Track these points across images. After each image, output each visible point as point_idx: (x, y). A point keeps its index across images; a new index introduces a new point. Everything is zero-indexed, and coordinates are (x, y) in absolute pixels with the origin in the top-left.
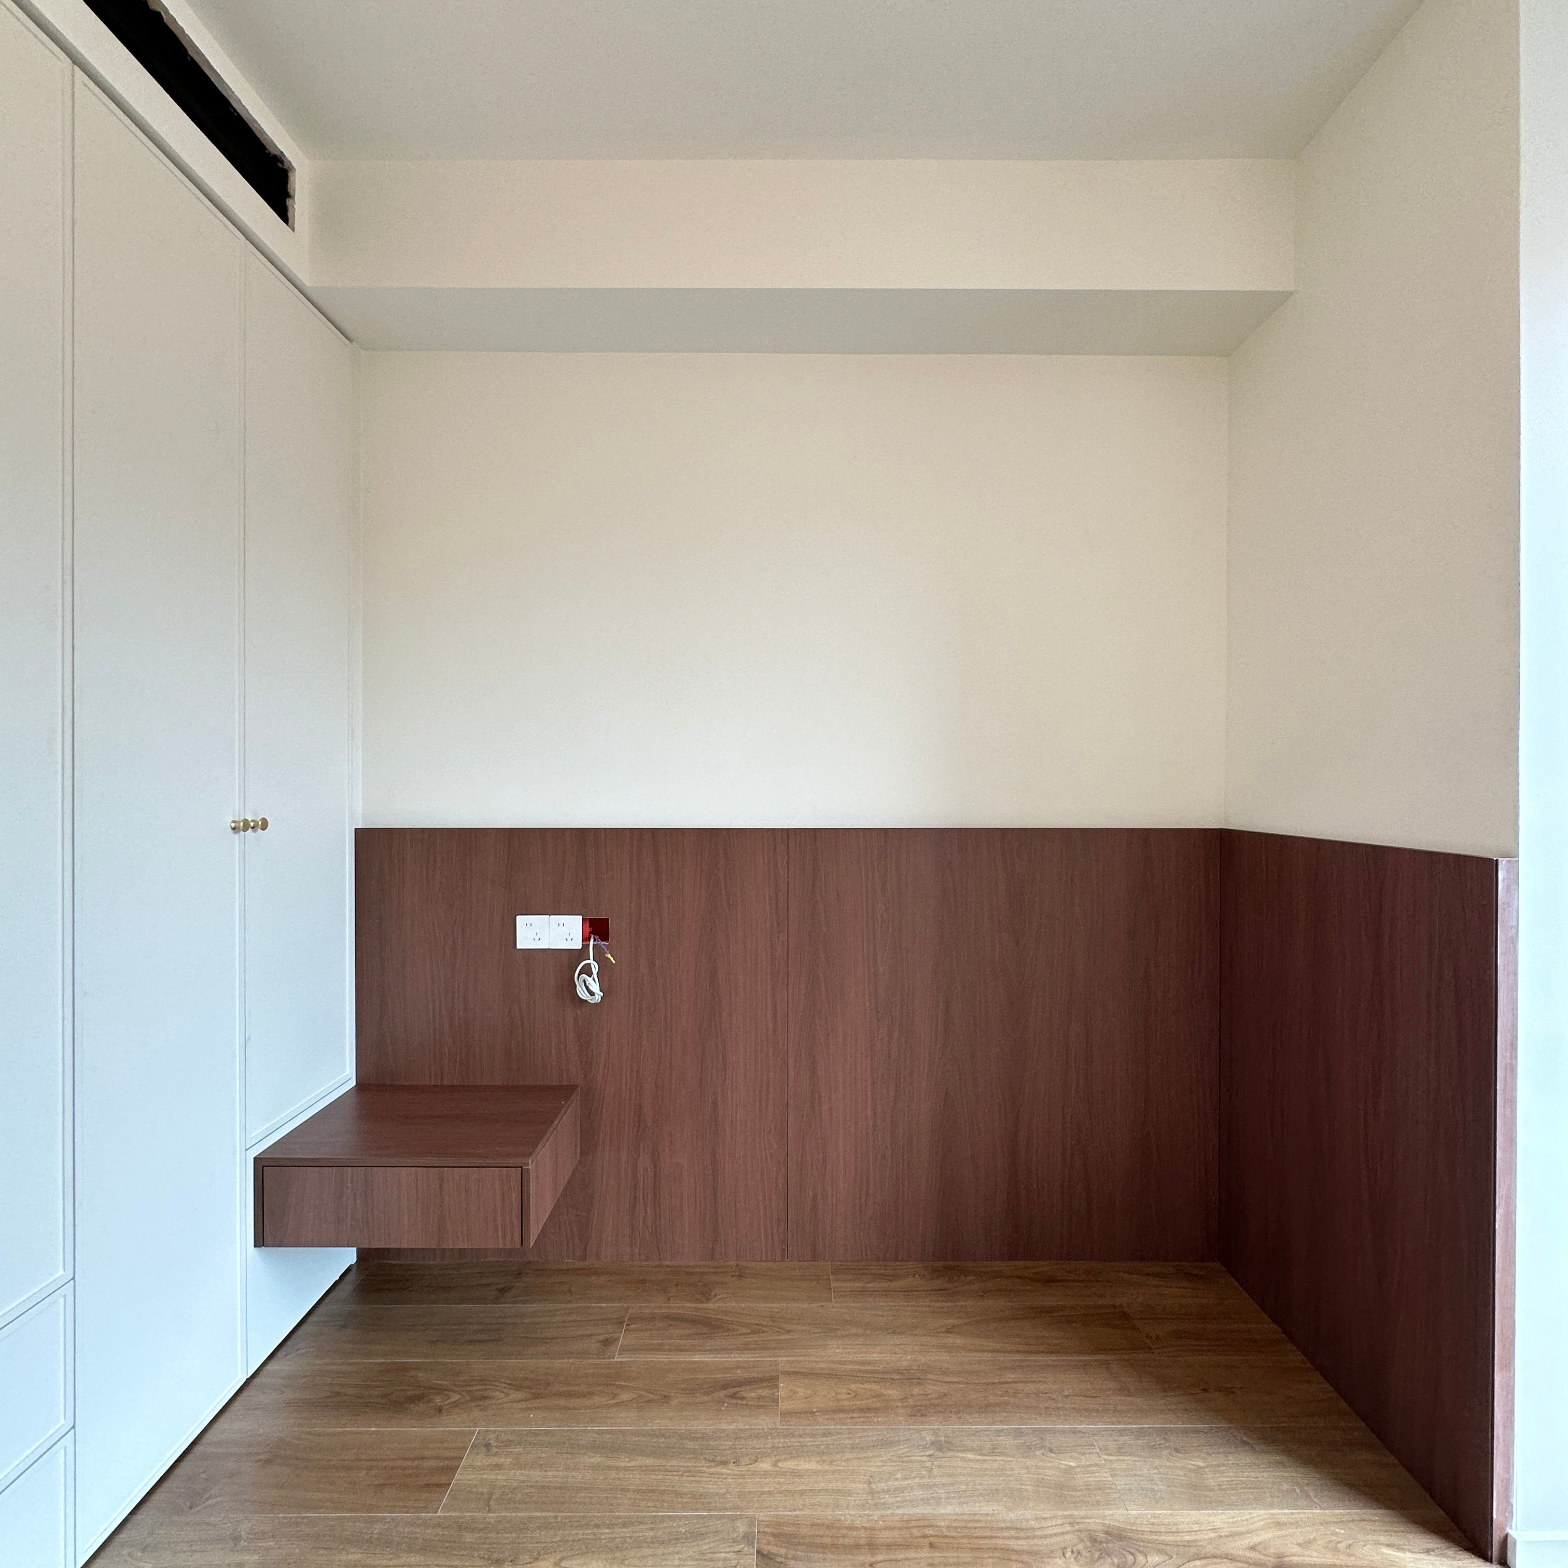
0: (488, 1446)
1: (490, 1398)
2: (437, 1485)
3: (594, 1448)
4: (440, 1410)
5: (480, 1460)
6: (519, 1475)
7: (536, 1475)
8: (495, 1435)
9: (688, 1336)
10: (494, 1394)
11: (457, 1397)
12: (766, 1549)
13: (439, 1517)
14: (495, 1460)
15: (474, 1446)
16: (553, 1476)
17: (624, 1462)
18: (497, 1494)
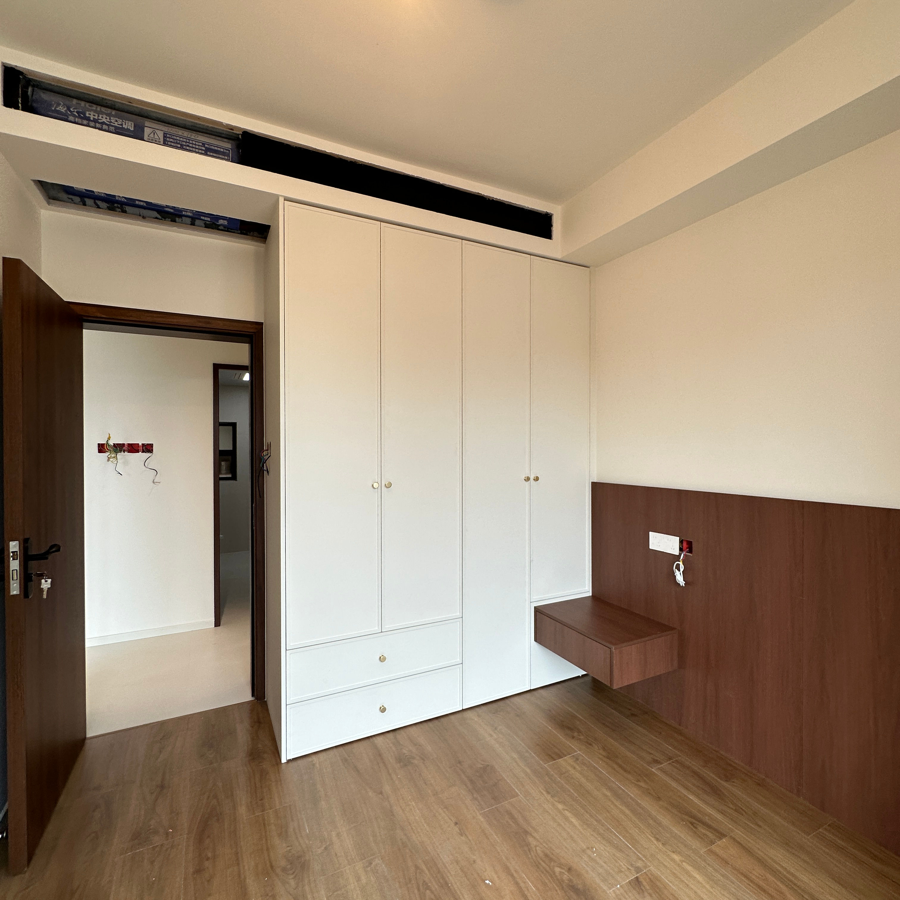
0: (577, 759)
1: (593, 746)
2: (552, 757)
3: (611, 789)
4: (573, 737)
5: (571, 761)
6: (578, 775)
7: (583, 780)
8: (583, 758)
9: (698, 787)
10: (595, 746)
11: (582, 737)
12: (641, 879)
13: (544, 766)
14: (575, 765)
15: (573, 756)
16: (589, 786)
17: (618, 803)
18: (566, 775)
